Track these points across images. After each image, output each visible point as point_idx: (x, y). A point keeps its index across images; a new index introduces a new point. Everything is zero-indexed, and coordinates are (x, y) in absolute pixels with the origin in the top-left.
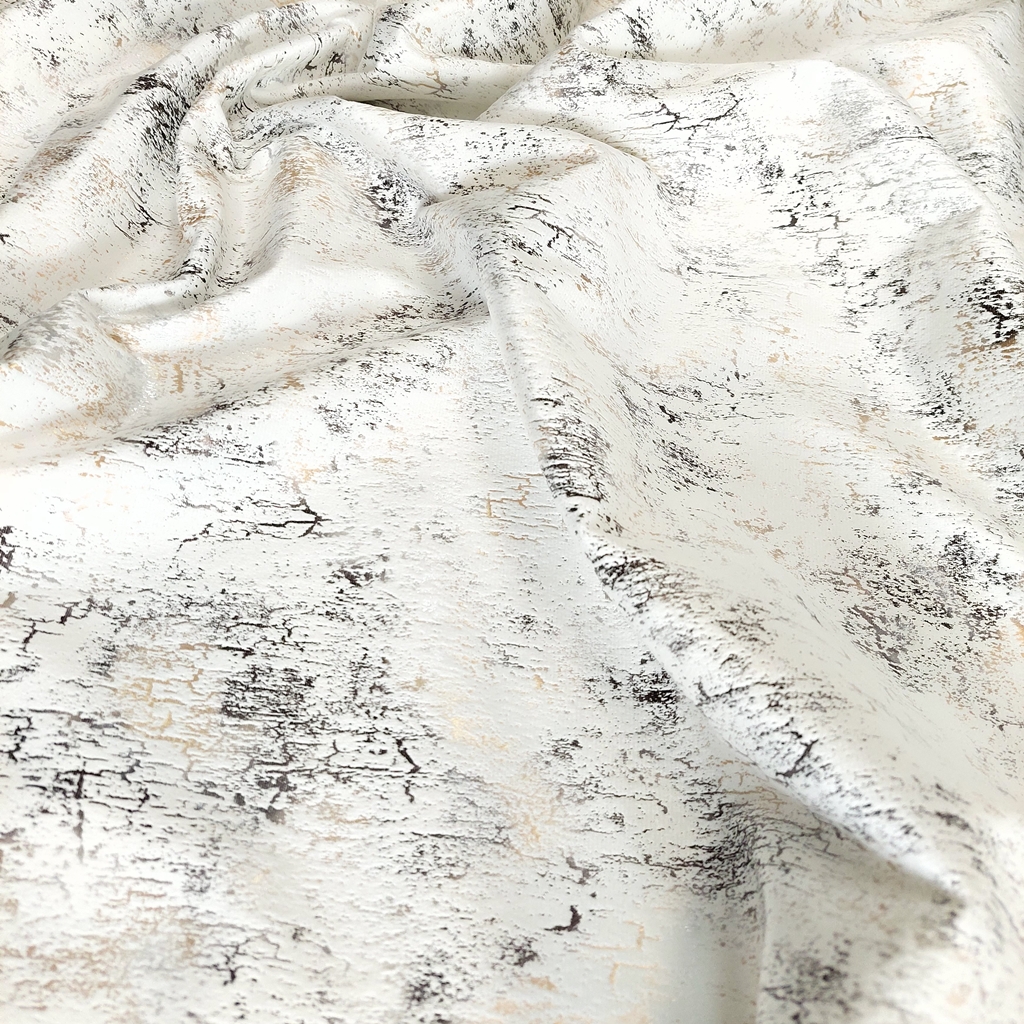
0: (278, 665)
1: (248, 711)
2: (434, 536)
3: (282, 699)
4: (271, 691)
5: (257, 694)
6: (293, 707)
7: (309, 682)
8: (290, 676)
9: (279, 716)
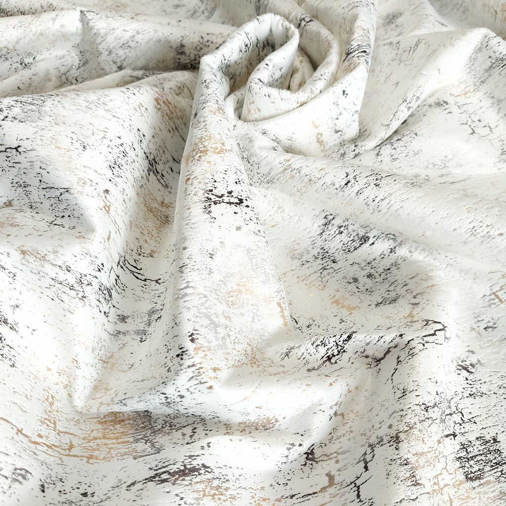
0: (472, 438)
1: (479, 473)
2: (485, 328)
3: (490, 457)
4: (480, 455)
5: (475, 460)
6: (499, 458)
7: (495, 440)
8: (482, 441)
9: (497, 468)
